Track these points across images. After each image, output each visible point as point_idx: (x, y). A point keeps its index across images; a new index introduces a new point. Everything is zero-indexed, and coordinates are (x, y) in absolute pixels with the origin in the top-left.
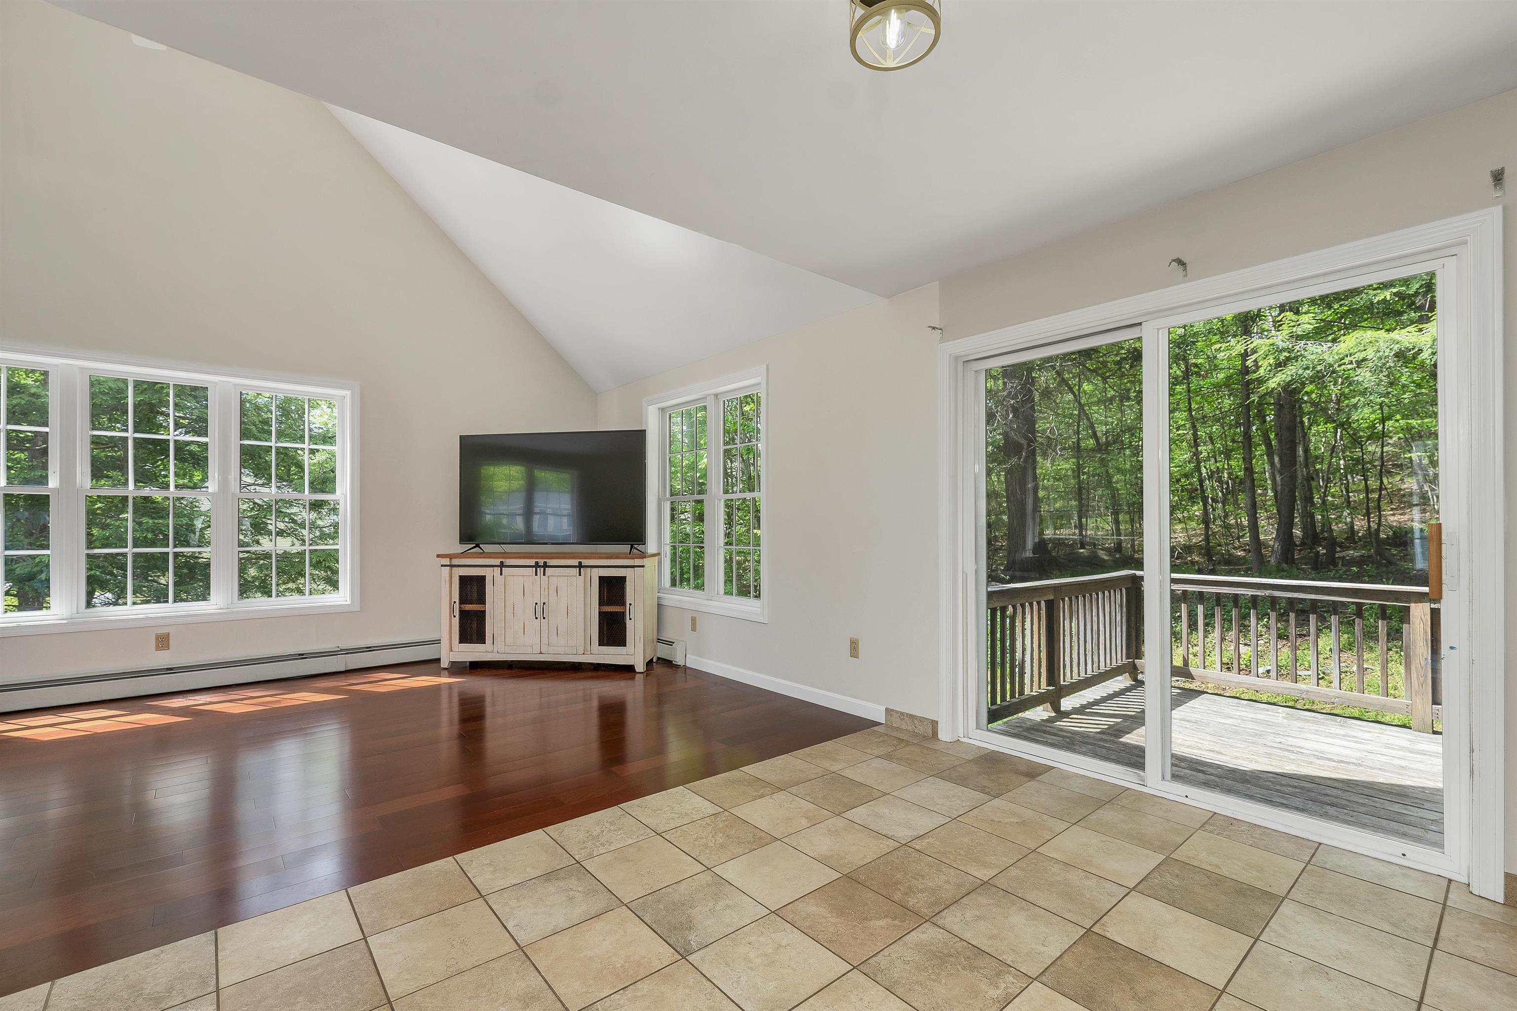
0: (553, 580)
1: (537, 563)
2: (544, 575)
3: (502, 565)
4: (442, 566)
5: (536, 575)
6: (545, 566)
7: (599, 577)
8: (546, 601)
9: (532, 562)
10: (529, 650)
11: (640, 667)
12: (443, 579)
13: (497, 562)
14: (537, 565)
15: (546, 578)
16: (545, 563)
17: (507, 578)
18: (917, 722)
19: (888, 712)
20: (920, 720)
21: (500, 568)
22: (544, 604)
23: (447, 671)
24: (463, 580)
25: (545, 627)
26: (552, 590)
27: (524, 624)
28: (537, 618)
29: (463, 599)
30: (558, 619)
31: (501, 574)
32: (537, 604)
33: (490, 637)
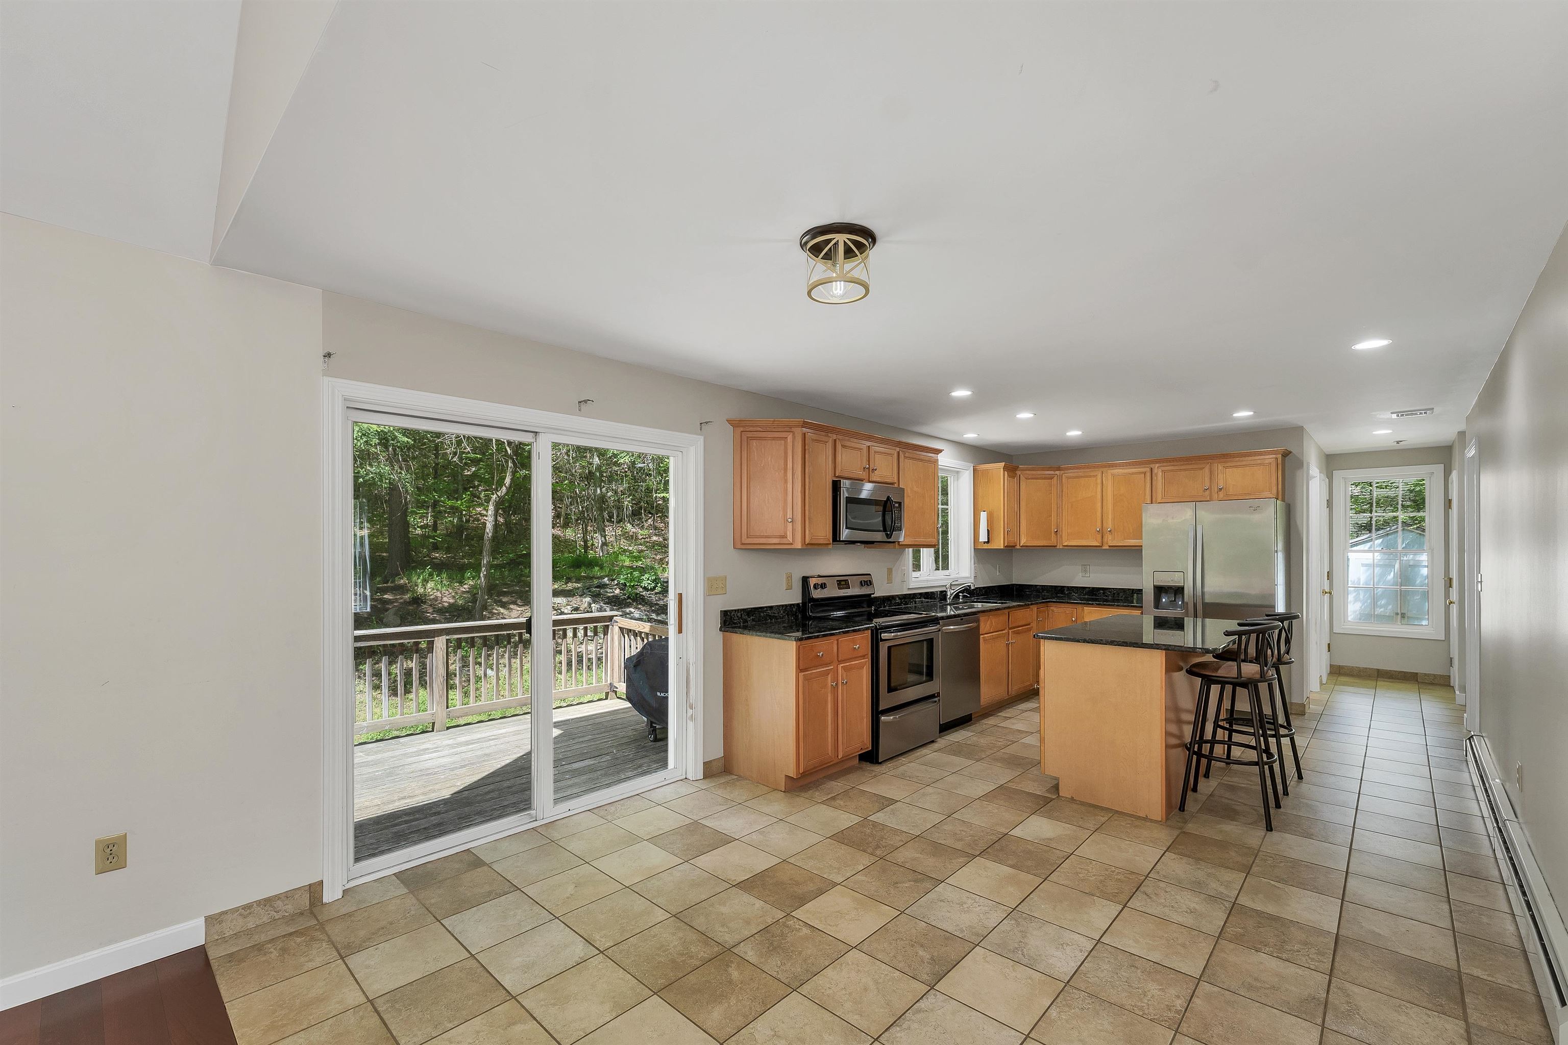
18: (279, 903)
19: (211, 921)
20: (288, 895)
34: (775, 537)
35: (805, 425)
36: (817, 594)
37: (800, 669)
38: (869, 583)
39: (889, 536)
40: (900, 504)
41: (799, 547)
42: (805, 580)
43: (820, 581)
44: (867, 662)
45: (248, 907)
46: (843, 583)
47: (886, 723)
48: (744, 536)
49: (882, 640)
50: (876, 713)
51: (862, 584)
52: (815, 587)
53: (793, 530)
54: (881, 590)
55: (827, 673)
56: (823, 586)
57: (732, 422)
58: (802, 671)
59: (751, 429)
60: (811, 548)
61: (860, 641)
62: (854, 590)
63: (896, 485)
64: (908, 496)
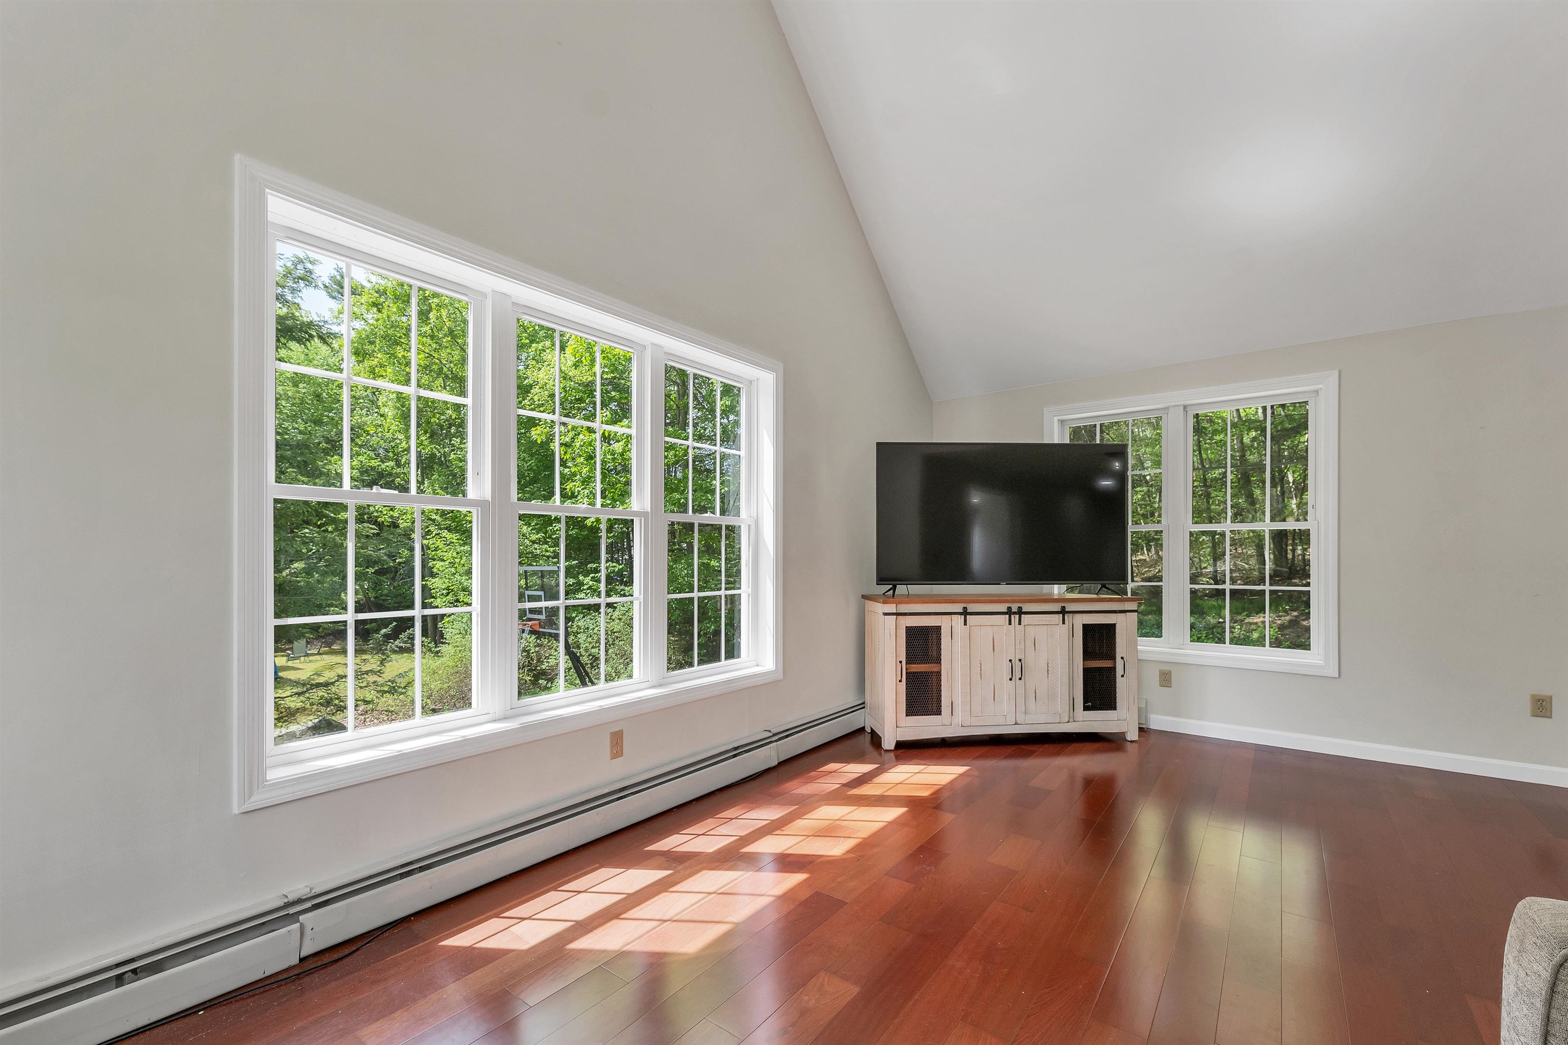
0: (1031, 631)
1: (1009, 608)
2: (1020, 624)
3: (965, 613)
4: (885, 614)
5: (1010, 624)
6: (1020, 612)
7: (1083, 625)
8: (1022, 657)
9: (1003, 608)
10: (1001, 721)
11: (1132, 735)
12: (887, 631)
13: (958, 608)
14: (1009, 612)
15: (1022, 627)
16: (1020, 608)
17: (972, 628)
21: (963, 617)
22: (1020, 660)
23: (892, 755)
24: (911, 632)
25: (1020, 691)
26: (1029, 643)
27: (994, 686)
28: (1011, 679)
29: (911, 657)
30: (1036, 678)
31: (965, 624)
32: (1010, 661)
33: (947, 706)
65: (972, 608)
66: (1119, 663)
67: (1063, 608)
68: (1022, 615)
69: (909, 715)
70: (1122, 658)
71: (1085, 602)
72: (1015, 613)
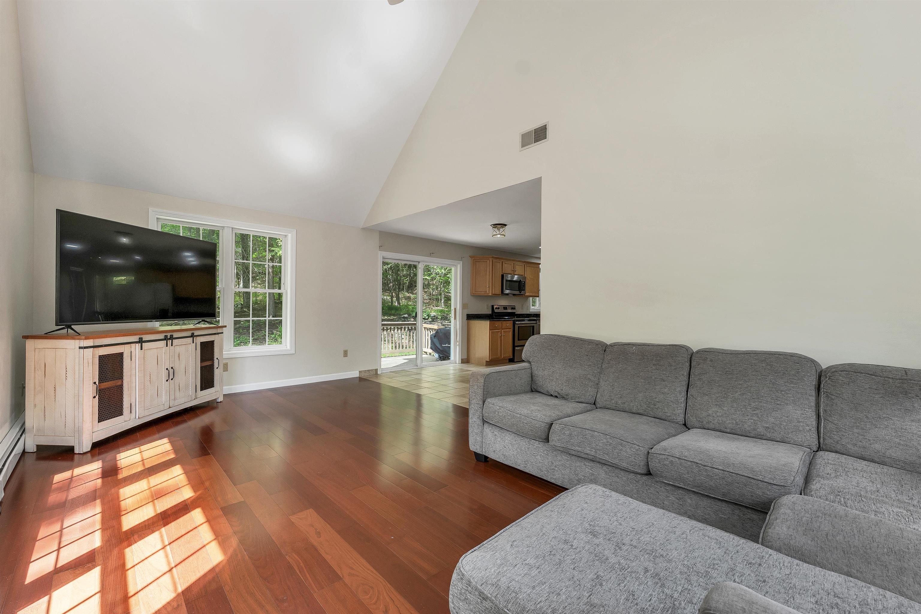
0: (178, 349)
1: (165, 335)
2: (172, 345)
3: (141, 341)
4: (80, 348)
5: (167, 346)
6: (172, 338)
7: (202, 342)
8: (173, 366)
9: (163, 336)
10: (162, 408)
11: (221, 399)
12: (85, 361)
13: (135, 338)
14: (166, 339)
15: (173, 347)
16: (171, 336)
17: (145, 351)
18: (370, 371)
19: (360, 372)
20: (372, 370)
21: (140, 344)
22: (172, 368)
23: (89, 455)
24: (102, 359)
25: (172, 386)
26: (177, 355)
27: (158, 387)
28: (167, 381)
29: (103, 377)
30: (180, 378)
31: (141, 349)
32: (167, 369)
33: (128, 408)
34: (483, 292)
35: (493, 257)
36: (496, 311)
37: (490, 330)
38: (514, 309)
39: (520, 292)
40: (524, 282)
41: (491, 295)
42: (493, 306)
43: (497, 307)
44: (511, 330)
45: (366, 371)
46: (505, 308)
47: (517, 350)
48: (474, 291)
49: (516, 324)
50: (514, 346)
51: (512, 308)
52: (496, 308)
53: (489, 289)
54: (519, 311)
55: (499, 332)
56: (499, 308)
57: (470, 257)
58: (491, 330)
59: (476, 259)
60: (495, 296)
61: (509, 324)
62: (509, 311)
63: (524, 276)
64: (528, 279)
65: (146, 338)
66: (216, 362)
67: (193, 334)
68: (173, 340)
69: (100, 422)
70: (217, 358)
71: (201, 329)
72: (169, 338)
